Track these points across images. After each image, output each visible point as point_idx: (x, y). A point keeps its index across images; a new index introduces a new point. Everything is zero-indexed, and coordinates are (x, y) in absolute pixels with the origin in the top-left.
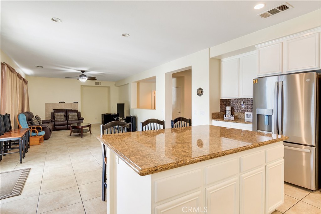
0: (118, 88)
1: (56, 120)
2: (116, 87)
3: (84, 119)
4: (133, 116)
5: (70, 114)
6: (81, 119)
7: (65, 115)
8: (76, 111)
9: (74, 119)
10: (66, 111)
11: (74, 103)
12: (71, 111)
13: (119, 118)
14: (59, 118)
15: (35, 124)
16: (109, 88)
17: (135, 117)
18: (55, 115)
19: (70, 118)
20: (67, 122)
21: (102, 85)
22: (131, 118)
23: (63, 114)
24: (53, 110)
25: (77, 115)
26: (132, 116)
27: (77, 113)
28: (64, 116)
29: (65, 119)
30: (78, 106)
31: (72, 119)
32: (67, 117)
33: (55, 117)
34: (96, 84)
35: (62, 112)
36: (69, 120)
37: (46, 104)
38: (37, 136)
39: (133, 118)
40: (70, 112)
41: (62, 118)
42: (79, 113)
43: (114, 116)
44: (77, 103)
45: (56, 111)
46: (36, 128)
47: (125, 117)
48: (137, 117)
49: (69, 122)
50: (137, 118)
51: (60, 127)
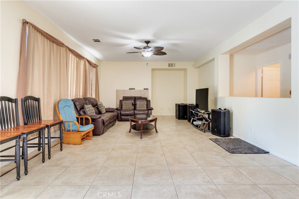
0: (197, 69)
1: (123, 108)
2: (195, 68)
3: (153, 109)
4: (225, 109)
5: (138, 103)
6: (149, 109)
7: (134, 103)
8: (145, 99)
9: (142, 109)
10: (135, 99)
11: (144, 89)
12: (140, 98)
13: (199, 110)
14: (127, 107)
15: (88, 113)
16: (185, 70)
17: (229, 111)
18: (123, 103)
19: (138, 107)
20: (133, 111)
21: (176, 67)
22: (220, 112)
23: (130, 102)
24: (123, 97)
25: (146, 104)
26: (223, 109)
27: (146, 102)
28: (132, 104)
29: (133, 108)
30: (148, 93)
31: (140, 109)
32: (135, 105)
33: (123, 105)
34: (169, 66)
35: (130, 100)
36: (137, 109)
37: (117, 91)
38: (78, 131)
39: (224, 113)
40: (138, 100)
41: (130, 107)
42: (148, 102)
43: (192, 107)
44: (147, 89)
45: (126, 98)
46: (84, 119)
47: (210, 110)
48: (231, 110)
49: (135, 112)
50: (232, 113)
51: (126, 117)
